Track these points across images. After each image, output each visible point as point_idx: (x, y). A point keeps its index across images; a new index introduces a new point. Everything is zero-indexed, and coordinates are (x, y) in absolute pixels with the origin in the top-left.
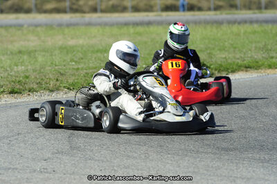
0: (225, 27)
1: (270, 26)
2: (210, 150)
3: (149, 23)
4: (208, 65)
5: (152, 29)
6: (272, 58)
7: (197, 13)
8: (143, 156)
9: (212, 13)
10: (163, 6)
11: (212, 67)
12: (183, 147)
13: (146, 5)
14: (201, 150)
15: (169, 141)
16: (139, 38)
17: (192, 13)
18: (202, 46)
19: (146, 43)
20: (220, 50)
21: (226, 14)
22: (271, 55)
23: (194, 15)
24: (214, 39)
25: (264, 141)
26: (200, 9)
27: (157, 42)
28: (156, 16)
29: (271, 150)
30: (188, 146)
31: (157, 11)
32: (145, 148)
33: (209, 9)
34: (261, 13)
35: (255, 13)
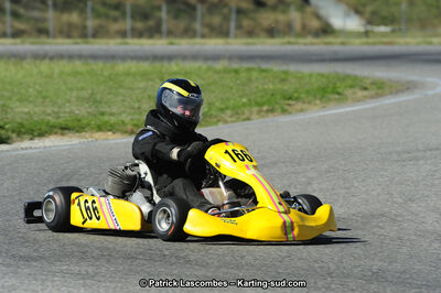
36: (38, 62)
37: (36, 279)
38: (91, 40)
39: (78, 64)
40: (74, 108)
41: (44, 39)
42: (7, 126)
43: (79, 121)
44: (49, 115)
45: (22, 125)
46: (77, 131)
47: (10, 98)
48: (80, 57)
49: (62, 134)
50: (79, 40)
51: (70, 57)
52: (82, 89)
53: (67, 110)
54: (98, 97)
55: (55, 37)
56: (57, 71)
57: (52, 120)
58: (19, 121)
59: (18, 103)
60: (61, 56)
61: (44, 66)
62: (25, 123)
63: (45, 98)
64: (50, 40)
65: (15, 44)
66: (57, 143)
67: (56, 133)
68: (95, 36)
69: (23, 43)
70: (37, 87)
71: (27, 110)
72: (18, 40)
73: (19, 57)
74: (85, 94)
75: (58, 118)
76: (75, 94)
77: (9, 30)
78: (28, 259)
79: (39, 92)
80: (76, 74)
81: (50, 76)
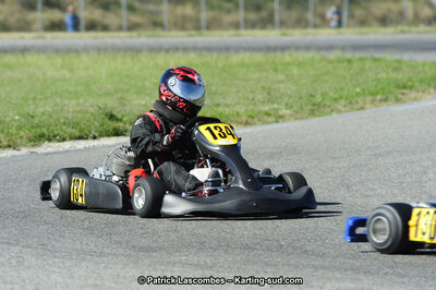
0: (144, 57)
1: (215, 56)
2: (121, 251)
3: (24, 50)
4: (119, 117)
5: (30, 58)
6: (218, 105)
7: (100, 34)
8: (14, 262)
9: (124, 34)
10: (47, 23)
11: (125, 119)
12: (78, 246)
13: (19, 21)
14: (106, 250)
15: (56, 236)
16: (9, 73)
17: (92, 34)
18: (109, 86)
19: (20, 81)
20: (138, 93)
21: (147, 36)
22: (216, 101)
23: (95, 38)
24: (128, 76)
25: (205, 236)
26: (105, 28)
27: (38, 79)
28: (35, 38)
29: (215, 250)
30: (87, 244)
31: (37, 31)
32: (17, 249)
33: (120, 28)
34: (201, 35)
35: (191, 36)
36: (153, 54)
38: (206, 32)
39: (192, 56)
41: (159, 32)
47: (127, 91)
48: (195, 49)
50: (194, 32)
51: (185, 49)
54: (213, 88)
55: (170, 30)
59: (135, 96)
60: (176, 49)
61: (160, 59)
64: (167, 33)
65: (131, 37)
68: (208, 27)
69: (139, 36)
71: (144, 102)
72: (134, 34)
73: (135, 51)
77: (125, 24)
78: (148, 250)
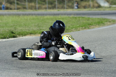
36: (24, 16)
37: (24, 73)
38: (37, 10)
39: (34, 16)
40: (33, 28)
41: (25, 10)
42: (16, 33)
43: (35, 31)
44: (27, 30)
45: (20, 33)
46: (34, 34)
47: (17, 26)
48: (35, 14)
49: (30, 35)
50: (34, 10)
51: (32, 15)
52: (36, 23)
53: (32, 29)
54: (40, 25)
55: (28, 9)
56: (29, 18)
57: (28, 31)
58: (19, 31)
59: (19, 27)
60: (29, 14)
61: (26, 17)
62: (21, 32)
63: (26, 25)
64: (27, 10)
65: (17, 11)
66: (29, 37)
67: (29, 35)
68: (38, 9)
69: (20, 11)
70: (24, 23)
71: (21, 29)
72: (18, 10)
73: (19, 15)
74: (36, 24)
75: (29, 31)
76: (33, 24)
77: (16, 8)
78: (22, 68)
79: (24, 24)
80: (34, 19)
81: (27, 20)
